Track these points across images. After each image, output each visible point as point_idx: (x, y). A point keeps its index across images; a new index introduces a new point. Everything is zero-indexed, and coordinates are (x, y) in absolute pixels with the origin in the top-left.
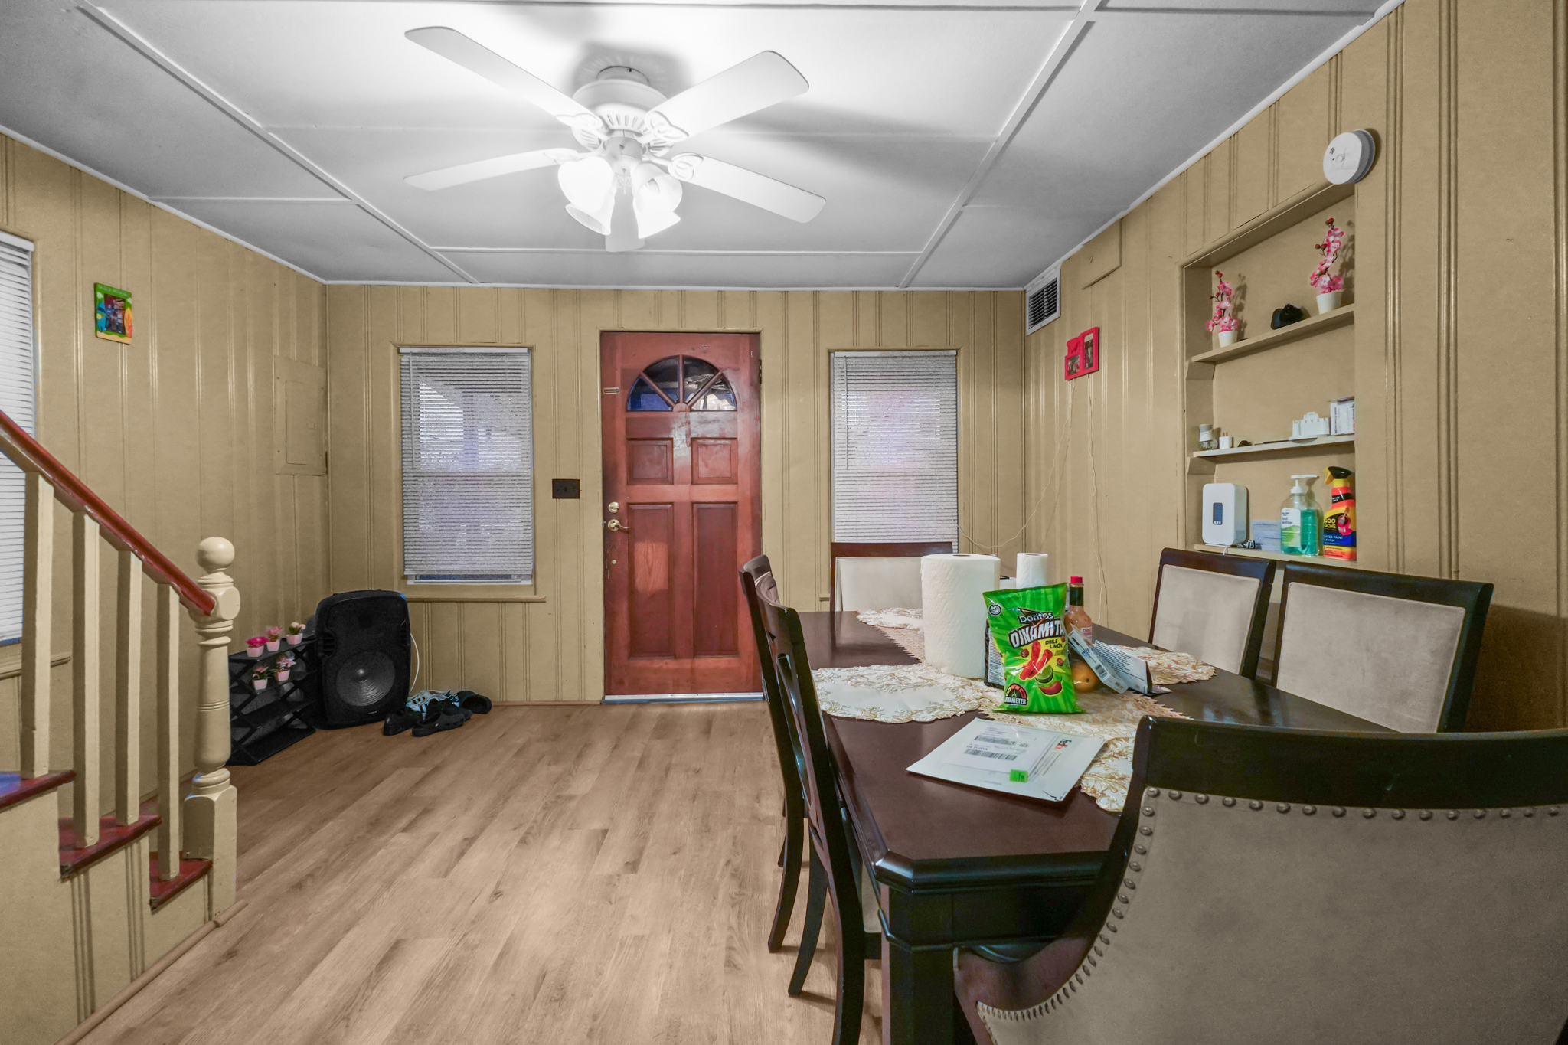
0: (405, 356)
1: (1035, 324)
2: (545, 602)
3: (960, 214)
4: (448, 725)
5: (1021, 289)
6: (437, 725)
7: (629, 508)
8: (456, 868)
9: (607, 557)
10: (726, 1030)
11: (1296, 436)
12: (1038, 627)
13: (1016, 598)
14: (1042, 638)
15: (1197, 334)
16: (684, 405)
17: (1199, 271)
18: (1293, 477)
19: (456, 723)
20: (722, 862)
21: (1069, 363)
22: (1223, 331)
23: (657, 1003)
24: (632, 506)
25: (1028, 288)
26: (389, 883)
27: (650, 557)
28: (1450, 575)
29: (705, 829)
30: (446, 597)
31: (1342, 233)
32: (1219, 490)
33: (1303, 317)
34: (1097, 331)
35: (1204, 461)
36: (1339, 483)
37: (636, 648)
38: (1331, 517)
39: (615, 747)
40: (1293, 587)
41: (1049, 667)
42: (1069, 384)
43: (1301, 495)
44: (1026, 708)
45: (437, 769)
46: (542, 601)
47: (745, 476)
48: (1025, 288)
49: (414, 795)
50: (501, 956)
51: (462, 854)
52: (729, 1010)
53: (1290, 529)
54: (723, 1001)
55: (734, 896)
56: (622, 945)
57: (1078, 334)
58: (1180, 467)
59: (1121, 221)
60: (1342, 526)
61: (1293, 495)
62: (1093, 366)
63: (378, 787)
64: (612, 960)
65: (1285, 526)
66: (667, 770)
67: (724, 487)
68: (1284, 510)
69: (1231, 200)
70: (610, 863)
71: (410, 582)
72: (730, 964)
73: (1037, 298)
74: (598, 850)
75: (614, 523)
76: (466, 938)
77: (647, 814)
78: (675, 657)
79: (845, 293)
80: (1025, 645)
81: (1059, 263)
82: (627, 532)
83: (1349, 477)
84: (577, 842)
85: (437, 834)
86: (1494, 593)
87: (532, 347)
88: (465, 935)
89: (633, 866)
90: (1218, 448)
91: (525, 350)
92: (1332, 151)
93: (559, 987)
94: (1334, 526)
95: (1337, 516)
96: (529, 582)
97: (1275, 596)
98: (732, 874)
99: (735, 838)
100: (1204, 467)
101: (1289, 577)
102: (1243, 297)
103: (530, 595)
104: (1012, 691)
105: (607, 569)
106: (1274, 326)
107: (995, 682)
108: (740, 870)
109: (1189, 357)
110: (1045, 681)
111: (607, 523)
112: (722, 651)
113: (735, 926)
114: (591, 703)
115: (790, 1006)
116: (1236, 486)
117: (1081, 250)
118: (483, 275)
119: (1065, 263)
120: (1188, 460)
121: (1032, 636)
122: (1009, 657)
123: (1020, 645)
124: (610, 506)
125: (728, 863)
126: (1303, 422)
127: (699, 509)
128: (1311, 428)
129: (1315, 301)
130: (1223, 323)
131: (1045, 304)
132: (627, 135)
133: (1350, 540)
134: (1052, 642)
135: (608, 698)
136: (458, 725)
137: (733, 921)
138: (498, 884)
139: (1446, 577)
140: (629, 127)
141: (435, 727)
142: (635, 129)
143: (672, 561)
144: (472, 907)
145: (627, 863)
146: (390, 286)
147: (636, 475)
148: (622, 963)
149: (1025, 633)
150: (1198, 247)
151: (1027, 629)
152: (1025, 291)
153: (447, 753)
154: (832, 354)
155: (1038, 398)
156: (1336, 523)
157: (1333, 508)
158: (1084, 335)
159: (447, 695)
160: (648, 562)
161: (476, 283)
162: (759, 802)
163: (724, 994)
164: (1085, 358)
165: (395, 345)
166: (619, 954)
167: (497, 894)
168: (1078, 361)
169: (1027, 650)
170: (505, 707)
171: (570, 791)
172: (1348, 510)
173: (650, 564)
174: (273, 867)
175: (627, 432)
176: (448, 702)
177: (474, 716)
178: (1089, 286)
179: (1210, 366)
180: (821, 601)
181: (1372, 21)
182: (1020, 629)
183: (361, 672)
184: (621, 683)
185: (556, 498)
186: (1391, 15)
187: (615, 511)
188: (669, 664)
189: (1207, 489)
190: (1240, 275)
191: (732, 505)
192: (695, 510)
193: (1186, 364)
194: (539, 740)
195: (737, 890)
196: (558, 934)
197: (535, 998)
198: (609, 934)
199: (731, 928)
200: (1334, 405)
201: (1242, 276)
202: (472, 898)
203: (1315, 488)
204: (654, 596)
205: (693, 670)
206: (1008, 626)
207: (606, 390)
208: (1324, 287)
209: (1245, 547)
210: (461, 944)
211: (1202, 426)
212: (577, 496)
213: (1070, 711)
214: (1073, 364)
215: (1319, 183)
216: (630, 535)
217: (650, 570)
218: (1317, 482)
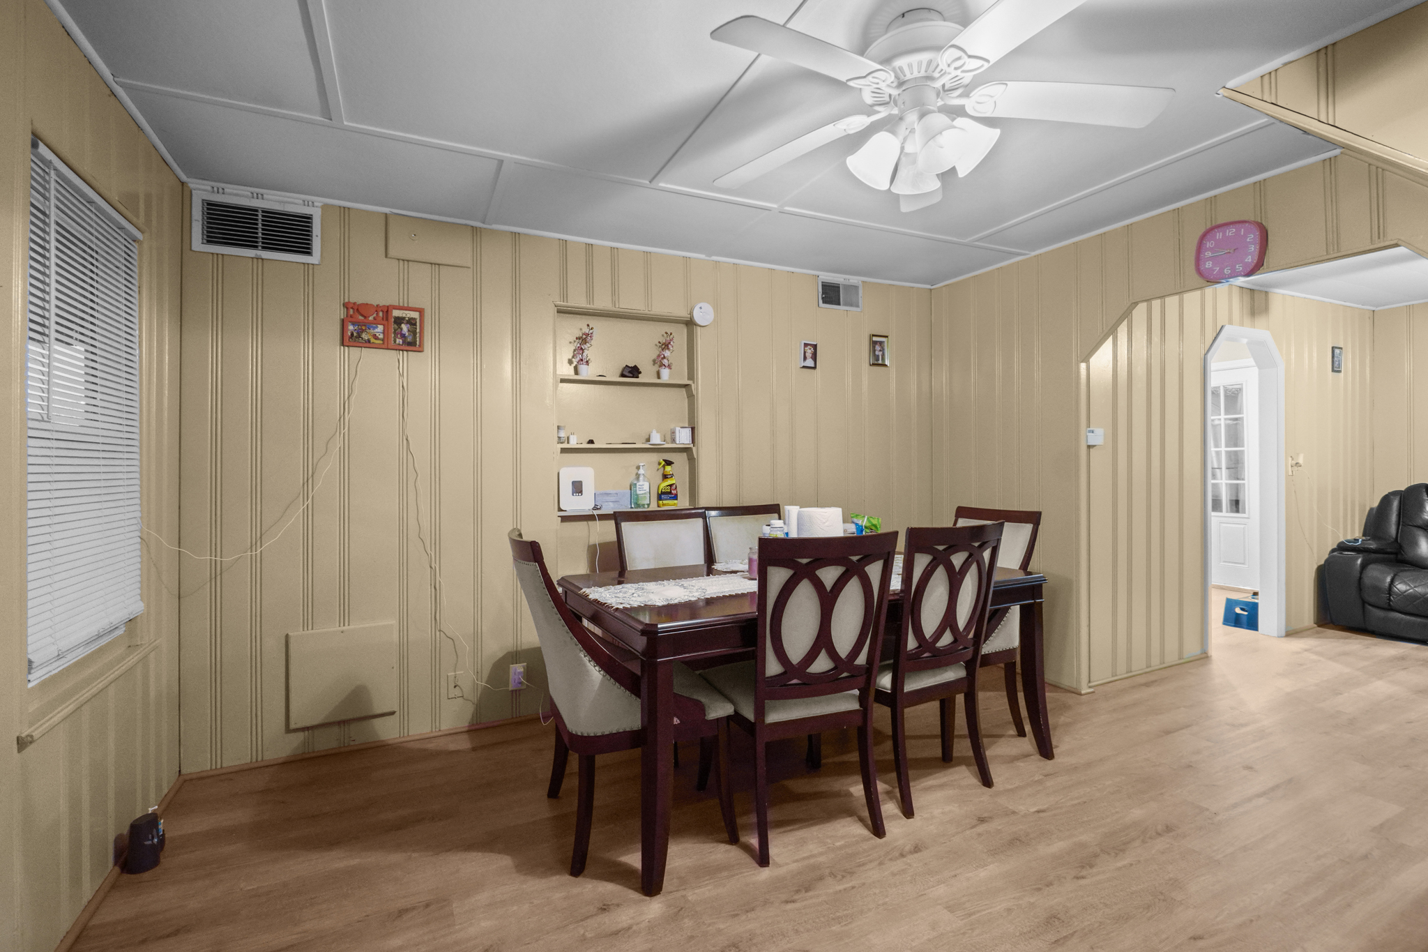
5: (183, 177)
10: (968, 832)
11: (652, 442)
21: (353, 328)
23: (990, 867)
25: (195, 183)
32: (577, 471)
33: (640, 375)
36: (669, 468)
38: (667, 486)
48: (190, 181)
59: (474, 228)
60: (674, 490)
62: (414, 346)
64: (990, 911)
69: (615, 288)
72: (916, 850)
81: (317, 200)
90: (568, 442)
92: (701, 308)
93: (1049, 925)
95: (671, 486)
106: (624, 375)
131: (262, 230)
148: (985, 903)
150: (580, 302)
152: (188, 185)
158: (394, 307)
168: (376, 331)
178: (401, 260)
186: (715, 263)
189: (563, 471)
197: (1075, 932)
214: (361, 330)
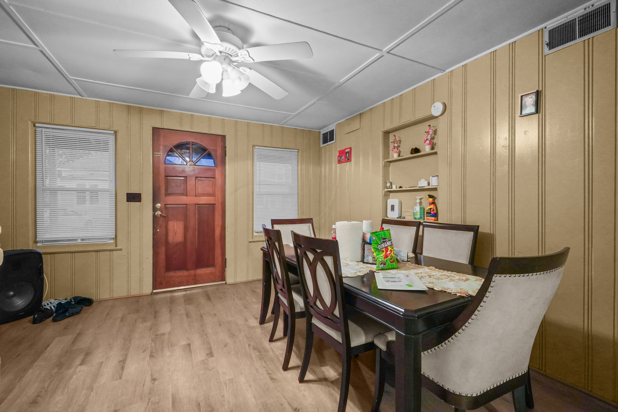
0: (38, 128)
1: (324, 144)
2: (122, 250)
3: (315, 103)
4: (73, 313)
5: (319, 131)
6: (67, 314)
7: (166, 207)
8: (124, 374)
9: (154, 228)
10: (285, 400)
11: (419, 186)
12: (386, 243)
13: (379, 234)
14: (389, 246)
15: (386, 153)
16: (192, 163)
17: (387, 133)
18: (417, 197)
19: (77, 312)
20: (247, 346)
21: (339, 158)
22: (395, 153)
23: (253, 399)
24: (168, 206)
25: (321, 131)
26: (91, 389)
27: (176, 227)
28: (464, 224)
29: (232, 335)
30: (63, 251)
31: (433, 129)
32: (393, 201)
33: (419, 152)
34: (351, 148)
35: (388, 192)
36: (431, 199)
37: (169, 267)
38: (429, 209)
39: (171, 311)
40: (425, 228)
41: (392, 255)
42: (338, 165)
43: (419, 203)
44: (386, 268)
45: (79, 334)
46: (121, 250)
47: (219, 194)
48: (320, 131)
49: (75, 348)
50: (173, 402)
51: (123, 368)
52: (281, 394)
53: (417, 212)
54: (278, 391)
55: (259, 356)
56: (225, 384)
57: (343, 149)
58: (381, 194)
59: (360, 114)
60: (432, 211)
61: (417, 203)
62: (349, 160)
63: (48, 349)
64: (225, 391)
65: (415, 212)
66: (201, 316)
67: (209, 198)
68: (415, 207)
69: (400, 115)
70: (200, 356)
71: (39, 245)
72: (272, 379)
73: (325, 135)
74: (191, 352)
75: (158, 213)
76: (150, 400)
77: (203, 334)
78: (187, 270)
79: (260, 124)
80: (382, 248)
81: (335, 124)
82: (165, 217)
83: (433, 198)
84: (178, 352)
85: (102, 363)
86: (480, 228)
87: (117, 131)
88: (149, 399)
89: (210, 354)
90: (392, 188)
91: (113, 132)
92: (434, 106)
93: (209, 406)
94: (430, 212)
95: (430, 209)
96: (112, 241)
97: (420, 233)
98: (253, 349)
99: (246, 336)
100: (388, 193)
101: (425, 226)
102: (400, 143)
103: (113, 247)
104: (381, 263)
105: (155, 233)
106: (412, 153)
107: (367, 262)
108: (255, 346)
109: (384, 160)
110: (391, 259)
111: (155, 213)
112: (208, 266)
113: (265, 365)
114: (146, 294)
115: (301, 386)
116: (399, 200)
117: (345, 121)
118: (92, 94)
119: (337, 125)
120: (384, 192)
121: (385, 246)
122: (378, 253)
123: (381, 249)
124: (156, 206)
125: (249, 345)
126: (421, 181)
127: (198, 207)
128: (423, 183)
129: (425, 147)
130: (395, 150)
131: (329, 137)
132: (227, 55)
133: (436, 215)
134: (391, 247)
135: (154, 291)
136: (78, 313)
137: (264, 365)
138: (152, 375)
139: (463, 224)
140: (229, 53)
141: (66, 315)
142: (231, 54)
143: (186, 228)
144: (145, 388)
145: (207, 354)
146: (28, 91)
147: (169, 192)
148: (230, 390)
149: (383, 245)
150: (388, 127)
151: (384, 243)
152: (320, 132)
153: (80, 327)
154: (254, 147)
155: (325, 169)
156: (430, 211)
157: (429, 206)
158: (346, 149)
159: (66, 300)
160: (174, 230)
161: (85, 97)
162: (247, 321)
163: (276, 389)
164: (346, 157)
165: (32, 122)
166: (226, 387)
167: (154, 380)
168: (343, 157)
169: (383, 250)
170: (100, 302)
171: (161, 331)
172: (433, 207)
173: (176, 231)
174: (8, 398)
175: (165, 172)
176: (69, 303)
177: (85, 308)
178: (347, 133)
179: (389, 163)
180: (249, 243)
181: (444, 73)
182: (381, 244)
183: (12, 293)
184: (161, 284)
185: (128, 202)
186: (450, 73)
187: (159, 208)
188: (185, 273)
189: (389, 201)
190: (399, 137)
191: (213, 205)
192: (197, 207)
193: (383, 162)
194: (129, 314)
195: (259, 354)
196: (194, 387)
198: (217, 381)
199: (264, 367)
200: (431, 177)
201: (400, 137)
202: (142, 384)
203: (422, 201)
204: (177, 244)
205: (195, 275)
206: (377, 243)
207: (155, 154)
208: (427, 144)
209: (401, 218)
210: (150, 404)
211: (388, 181)
212: (140, 201)
213: (397, 268)
214: (340, 159)
215: (429, 114)
216: (166, 218)
217: (176, 233)
218: (423, 199)
